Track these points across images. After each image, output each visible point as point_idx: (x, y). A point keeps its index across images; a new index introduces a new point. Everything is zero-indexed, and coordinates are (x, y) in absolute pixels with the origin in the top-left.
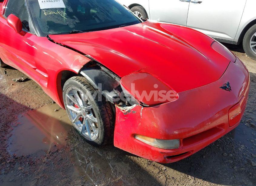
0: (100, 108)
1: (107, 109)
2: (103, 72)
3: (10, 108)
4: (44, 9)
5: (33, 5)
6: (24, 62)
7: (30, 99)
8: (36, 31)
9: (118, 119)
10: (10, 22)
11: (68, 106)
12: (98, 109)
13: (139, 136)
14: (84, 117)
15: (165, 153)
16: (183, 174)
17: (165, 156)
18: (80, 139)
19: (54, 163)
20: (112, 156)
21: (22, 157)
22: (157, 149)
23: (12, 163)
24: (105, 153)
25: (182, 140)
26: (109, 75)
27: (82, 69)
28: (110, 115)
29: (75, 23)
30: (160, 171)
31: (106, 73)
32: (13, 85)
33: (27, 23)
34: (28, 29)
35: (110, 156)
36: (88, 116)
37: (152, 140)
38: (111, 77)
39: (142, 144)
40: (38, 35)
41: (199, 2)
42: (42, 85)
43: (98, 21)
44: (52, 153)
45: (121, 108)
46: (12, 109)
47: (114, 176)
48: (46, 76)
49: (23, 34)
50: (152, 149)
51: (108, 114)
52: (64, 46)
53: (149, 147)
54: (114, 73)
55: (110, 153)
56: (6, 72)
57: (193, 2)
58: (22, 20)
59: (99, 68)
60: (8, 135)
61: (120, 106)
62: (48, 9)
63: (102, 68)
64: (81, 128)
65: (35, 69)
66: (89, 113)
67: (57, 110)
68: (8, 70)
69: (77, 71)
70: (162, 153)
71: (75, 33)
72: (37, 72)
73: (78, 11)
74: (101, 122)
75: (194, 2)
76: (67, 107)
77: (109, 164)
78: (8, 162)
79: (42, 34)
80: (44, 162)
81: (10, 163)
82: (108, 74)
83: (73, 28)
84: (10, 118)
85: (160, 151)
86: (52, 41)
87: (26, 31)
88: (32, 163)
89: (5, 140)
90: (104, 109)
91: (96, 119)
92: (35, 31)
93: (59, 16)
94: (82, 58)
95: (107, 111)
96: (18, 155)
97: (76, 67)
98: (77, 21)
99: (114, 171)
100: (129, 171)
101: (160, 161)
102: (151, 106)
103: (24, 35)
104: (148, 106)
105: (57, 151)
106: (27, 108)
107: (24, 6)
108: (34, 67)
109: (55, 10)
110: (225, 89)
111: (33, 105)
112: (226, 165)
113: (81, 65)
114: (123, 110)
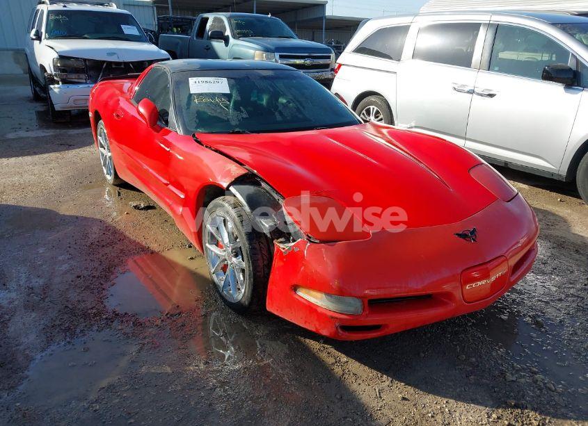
0: (250, 244)
1: (261, 248)
2: (263, 190)
3: (118, 246)
4: (195, 94)
5: (180, 86)
6: (152, 174)
7: (152, 237)
8: (179, 127)
9: (276, 263)
10: (142, 110)
11: (207, 245)
12: (247, 246)
13: (301, 289)
14: (229, 263)
15: (337, 318)
16: (375, 372)
17: (337, 324)
18: (220, 301)
19: (170, 329)
20: (264, 331)
21: (126, 314)
22: (324, 311)
23: (110, 320)
24: (253, 325)
25: (366, 302)
26: (272, 196)
27: (232, 184)
28: (265, 257)
29: (240, 118)
30: (336, 362)
31: (267, 192)
32: (127, 213)
33: (167, 114)
34: (167, 123)
35: (260, 331)
36: (234, 259)
37: (319, 295)
38: (273, 198)
39: (305, 302)
40: (180, 132)
41: (491, 96)
42: (174, 212)
43: (279, 118)
44: (170, 316)
45: (282, 246)
46: (121, 248)
47: (259, 358)
48: (182, 196)
49: (159, 129)
50: (319, 310)
51: (262, 254)
52: (216, 151)
53: (314, 307)
54: (277, 193)
55: (261, 328)
56: (119, 193)
57: (478, 94)
58: (159, 108)
59: (258, 184)
60: (109, 283)
61: (281, 242)
62: (202, 94)
63: (263, 184)
64: (223, 282)
65: (167, 185)
66: (236, 256)
67: (192, 259)
68: (123, 191)
69: (225, 185)
70: (332, 317)
71: (238, 133)
72: (169, 189)
73: (252, 99)
74: (249, 267)
75: (481, 95)
76: (206, 247)
77: (257, 342)
78: (104, 317)
79: (186, 130)
80: (157, 325)
81: (106, 319)
82: (269, 194)
83: (237, 126)
84: (116, 261)
85: (330, 314)
86: (199, 143)
87: (162, 126)
88: (137, 324)
89: (104, 289)
90: (257, 246)
91: (244, 263)
92: (176, 126)
93: (217, 105)
94: (236, 168)
95: (261, 250)
96: (119, 310)
97: (224, 180)
98: (245, 116)
99: (261, 352)
100: (286, 354)
101: (330, 334)
102: (322, 242)
103: (158, 132)
104: (318, 241)
105: (179, 314)
106: (145, 250)
107: (166, 88)
108: (165, 182)
109: (213, 95)
110: (464, 238)
111: (154, 247)
112: (457, 371)
113: (232, 177)
114: (284, 249)
